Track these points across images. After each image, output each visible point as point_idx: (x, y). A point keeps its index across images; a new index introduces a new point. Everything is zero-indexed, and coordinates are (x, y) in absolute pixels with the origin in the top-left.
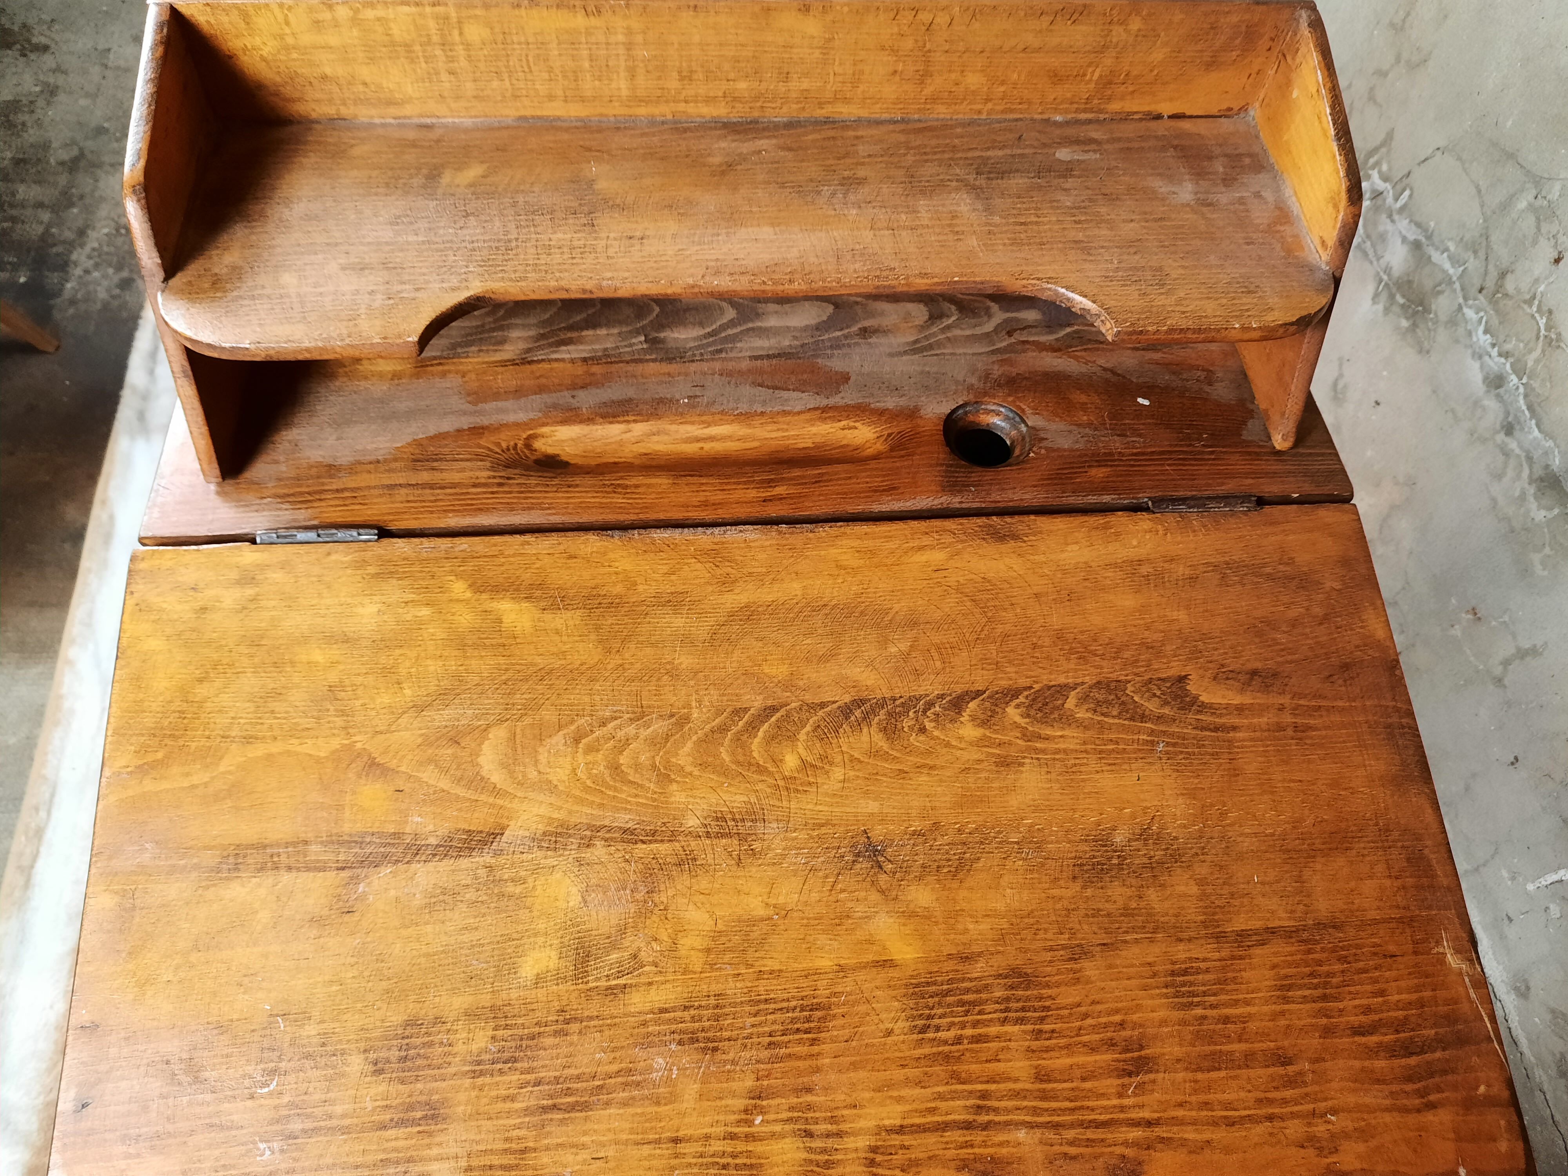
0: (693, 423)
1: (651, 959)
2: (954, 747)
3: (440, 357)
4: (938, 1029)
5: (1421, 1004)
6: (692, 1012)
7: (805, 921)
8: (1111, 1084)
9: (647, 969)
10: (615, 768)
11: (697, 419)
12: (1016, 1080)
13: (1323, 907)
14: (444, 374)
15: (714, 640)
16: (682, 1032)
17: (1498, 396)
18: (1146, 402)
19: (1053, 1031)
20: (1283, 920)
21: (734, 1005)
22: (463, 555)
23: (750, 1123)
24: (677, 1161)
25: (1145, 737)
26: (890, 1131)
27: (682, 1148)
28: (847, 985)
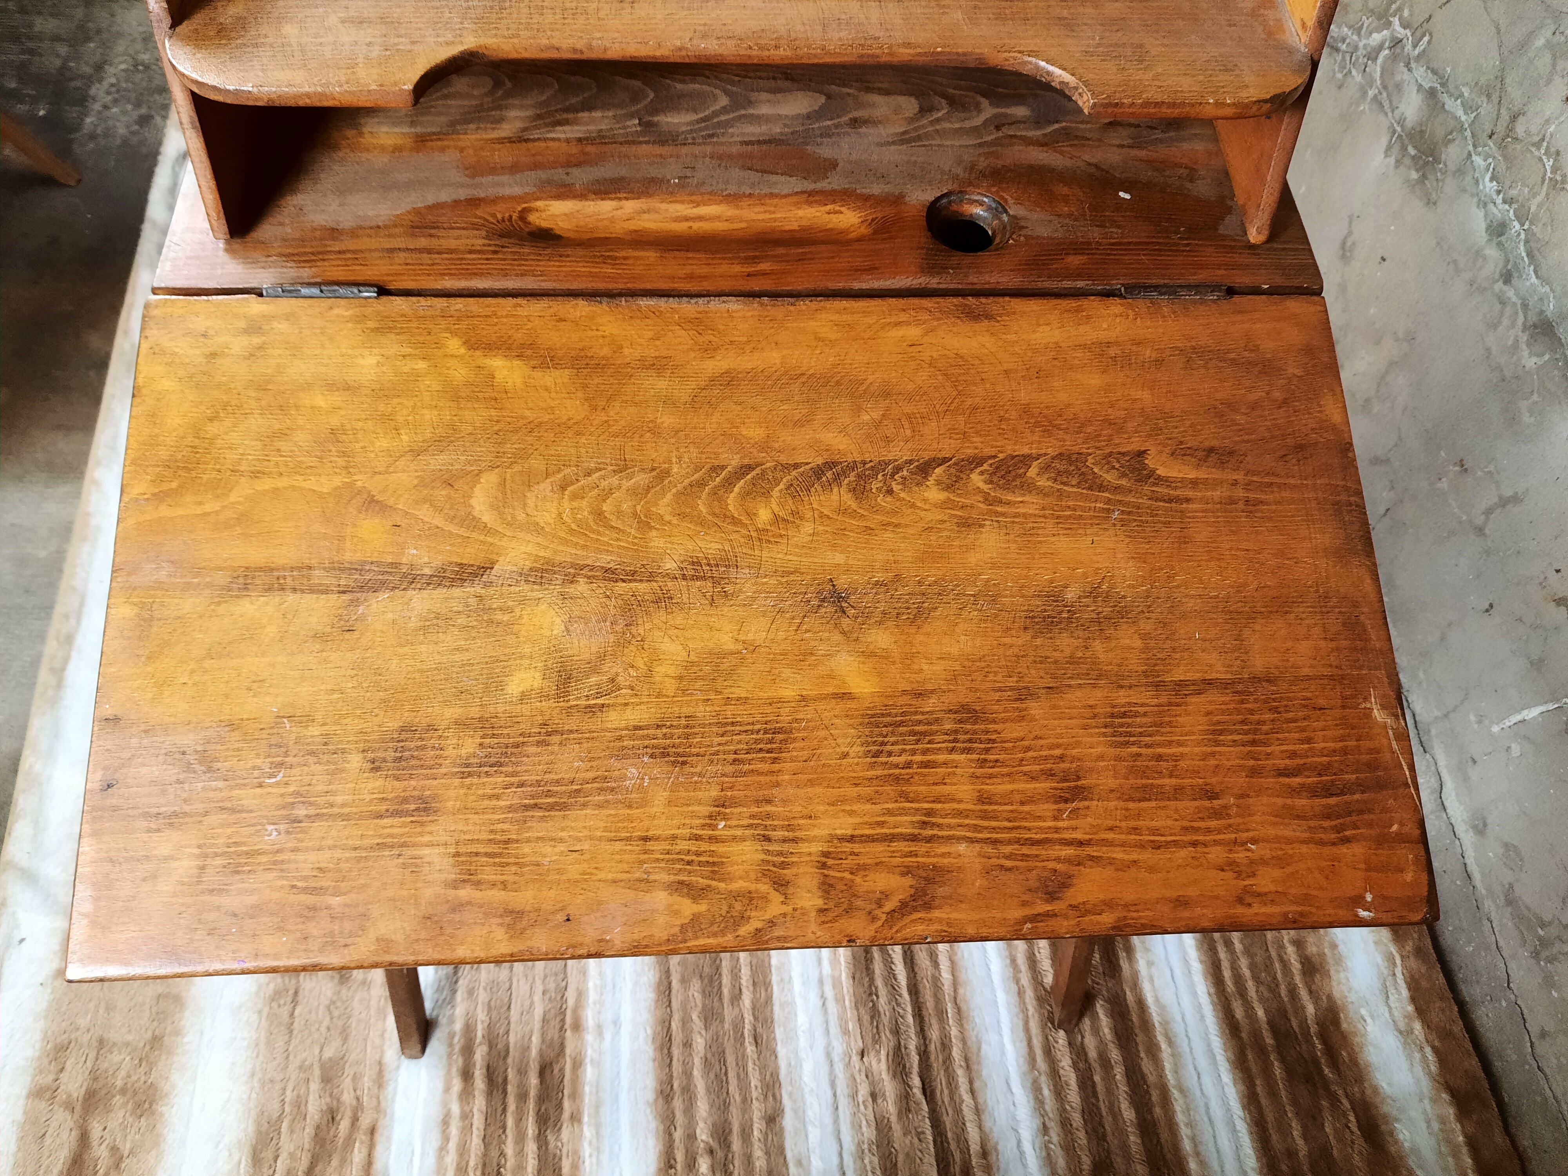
0: (682, 202)
1: (627, 683)
2: (919, 508)
3: (439, 133)
4: (890, 754)
5: (1345, 752)
6: (664, 730)
7: (772, 656)
8: (1048, 808)
9: (623, 691)
10: (599, 514)
11: (685, 198)
12: (960, 801)
13: (1259, 663)
14: (443, 149)
15: (694, 403)
16: (654, 747)
17: (1500, 244)
18: (1127, 196)
19: (997, 761)
20: (1219, 672)
21: (704, 726)
22: (458, 314)
23: (714, 827)
24: (646, 856)
25: (1101, 505)
26: (841, 839)
27: (650, 845)
28: (807, 713)
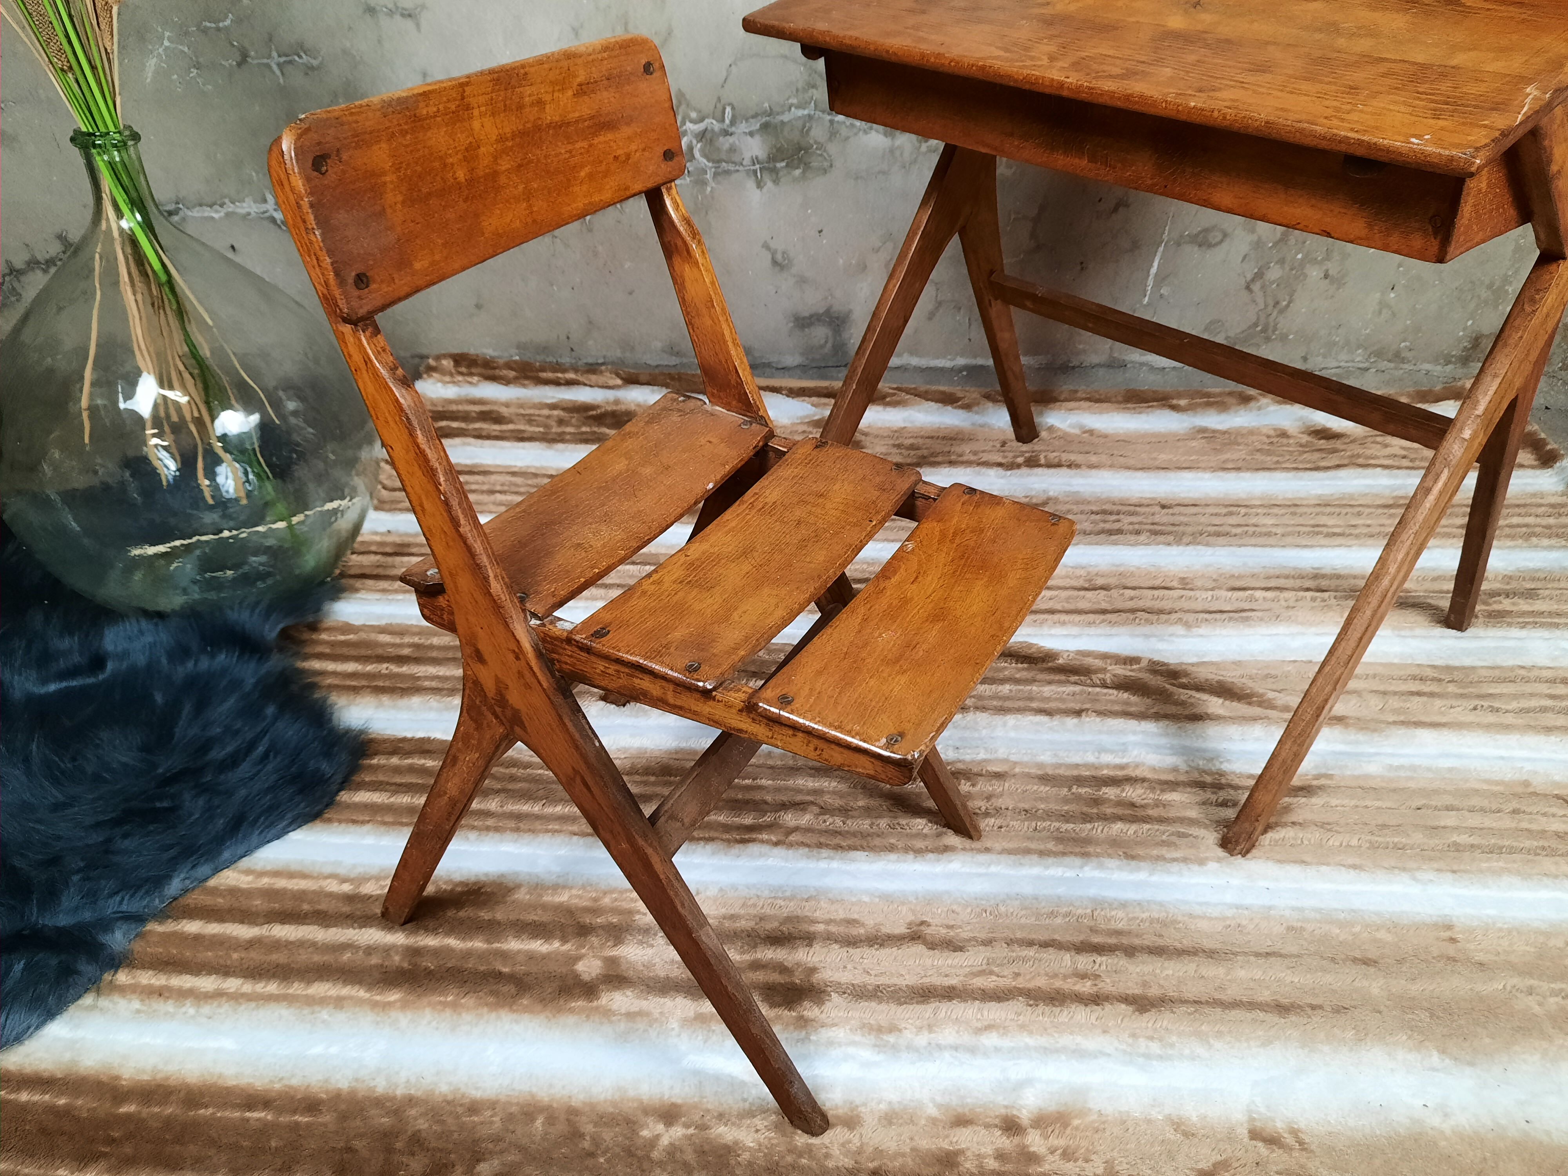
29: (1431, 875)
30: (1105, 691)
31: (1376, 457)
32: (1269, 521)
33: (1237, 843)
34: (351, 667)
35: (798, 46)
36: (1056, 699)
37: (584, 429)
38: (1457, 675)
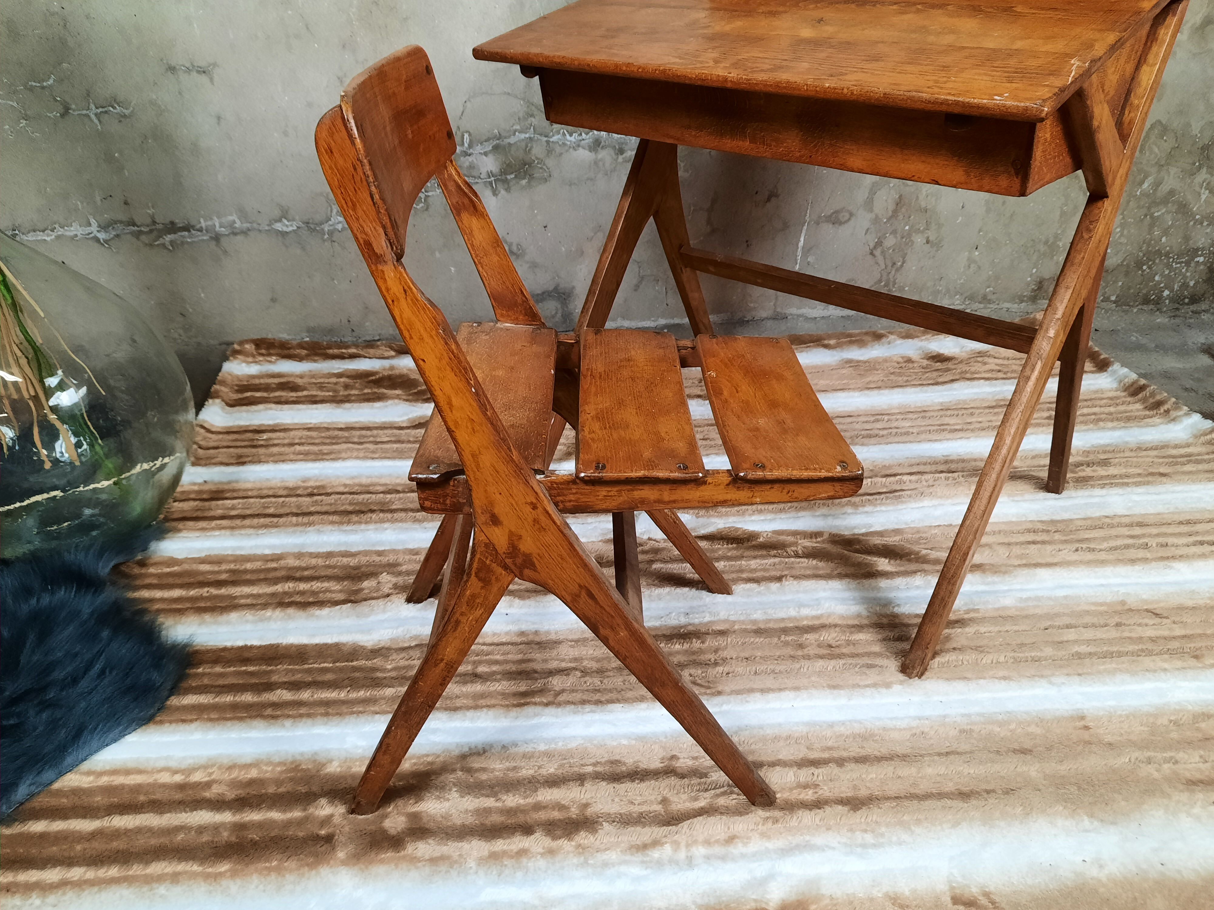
29: (1062, 679)
30: (798, 560)
31: (979, 373)
32: (907, 424)
33: (914, 667)
34: (176, 593)
35: (518, 67)
36: (761, 570)
37: (366, 391)
38: (1060, 527)
